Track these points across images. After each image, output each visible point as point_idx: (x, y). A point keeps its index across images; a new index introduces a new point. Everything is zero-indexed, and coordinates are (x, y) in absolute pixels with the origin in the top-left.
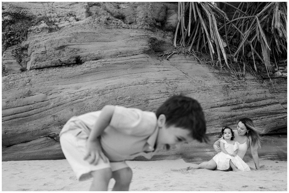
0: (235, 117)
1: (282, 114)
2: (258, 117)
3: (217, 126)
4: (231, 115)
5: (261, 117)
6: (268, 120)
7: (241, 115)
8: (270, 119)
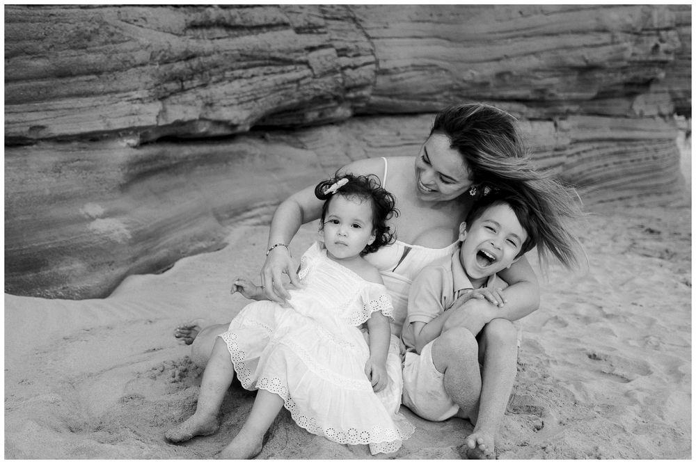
0: (195, 63)
1: (298, 67)
2: (245, 68)
3: (136, 95)
4: (186, 52)
5: (251, 71)
6: (265, 84)
7: (209, 54)
8: (271, 81)
